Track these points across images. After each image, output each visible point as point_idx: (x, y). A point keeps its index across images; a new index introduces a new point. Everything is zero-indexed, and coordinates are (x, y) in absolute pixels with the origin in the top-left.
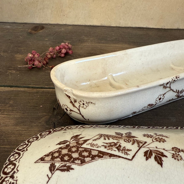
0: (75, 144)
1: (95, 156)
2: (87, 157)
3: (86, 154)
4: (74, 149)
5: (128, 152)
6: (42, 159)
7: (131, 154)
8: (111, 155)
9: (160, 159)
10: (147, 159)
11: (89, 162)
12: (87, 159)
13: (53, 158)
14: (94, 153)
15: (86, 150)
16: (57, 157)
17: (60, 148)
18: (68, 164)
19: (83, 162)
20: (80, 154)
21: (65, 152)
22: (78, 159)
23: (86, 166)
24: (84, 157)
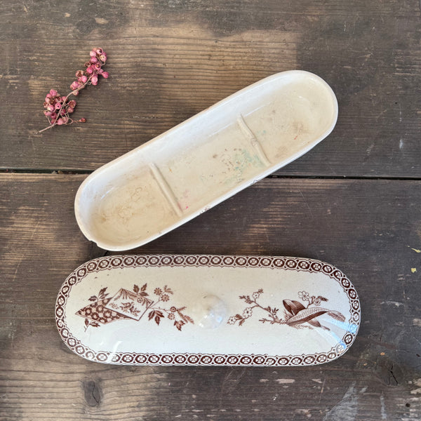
0: (101, 304)
1: (114, 317)
2: (109, 317)
3: (108, 315)
4: (100, 309)
5: (138, 314)
6: (80, 312)
7: (139, 314)
8: (126, 317)
9: (159, 318)
10: (150, 319)
11: (110, 322)
12: (109, 320)
13: (87, 314)
14: (114, 314)
15: (109, 311)
16: (89, 314)
17: (91, 305)
18: (97, 322)
19: (106, 321)
20: (104, 315)
21: (94, 310)
22: (103, 319)
23: (107, 324)
24: (107, 317)
